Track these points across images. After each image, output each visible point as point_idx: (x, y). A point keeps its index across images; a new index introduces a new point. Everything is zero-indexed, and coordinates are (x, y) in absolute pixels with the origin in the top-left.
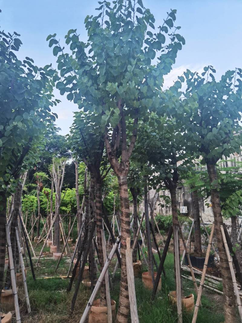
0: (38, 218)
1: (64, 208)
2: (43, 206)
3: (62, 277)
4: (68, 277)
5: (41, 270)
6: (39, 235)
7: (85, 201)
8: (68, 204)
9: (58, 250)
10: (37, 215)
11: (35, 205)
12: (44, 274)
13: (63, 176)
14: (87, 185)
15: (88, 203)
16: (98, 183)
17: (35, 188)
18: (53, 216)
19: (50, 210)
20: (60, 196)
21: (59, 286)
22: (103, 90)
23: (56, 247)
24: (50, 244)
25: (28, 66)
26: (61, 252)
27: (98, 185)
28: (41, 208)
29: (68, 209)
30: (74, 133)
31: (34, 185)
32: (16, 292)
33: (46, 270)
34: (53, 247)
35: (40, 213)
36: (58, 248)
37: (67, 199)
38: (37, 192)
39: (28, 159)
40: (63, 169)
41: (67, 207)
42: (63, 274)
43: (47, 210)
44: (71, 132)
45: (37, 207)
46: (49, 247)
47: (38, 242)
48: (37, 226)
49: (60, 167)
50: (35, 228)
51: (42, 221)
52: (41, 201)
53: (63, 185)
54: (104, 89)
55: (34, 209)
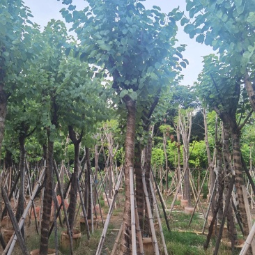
0: (166, 171)
1: (192, 162)
2: (170, 159)
3: (197, 233)
4: (203, 234)
5: (174, 222)
6: (168, 188)
7: (217, 154)
8: (196, 157)
9: (190, 204)
10: (165, 169)
11: (162, 158)
12: (177, 226)
13: (190, 128)
14: (219, 137)
15: (221, 156)
16: (235, 133)
17: (162, 141)
18: (181, 170)
19: (178, 163)
20: (188, 148)
21: (194, 241)
22: (241, 24)
23: (187, 201)
24: (180, 198)
25: (154, 15)
26: (193, 207)
27: (235, 135)
28: (168, 161)
29: (197, 163)
30: (202, 80)
31: (159, 138)
32: (156, 241)
33: (180, 223)
34: (183, 202)
35: (168, 166)
36: (189, 202)
37: (195, 152)
38: (164, 145)
39: (156, 112)
40: (190, 120)
41: (195, 160)
42: (198, 229)
43: (175, 163)
44: (199, 79)
45: (164, 160)
46: (180, 201)
47: (168, 195)
48: (166, 180)
49: (186, 118)
50: (164, 181)
51: (171, 174)
52: (168, 154)
53: (191, 137)
54: (242, 22)
55: (162, 162)
